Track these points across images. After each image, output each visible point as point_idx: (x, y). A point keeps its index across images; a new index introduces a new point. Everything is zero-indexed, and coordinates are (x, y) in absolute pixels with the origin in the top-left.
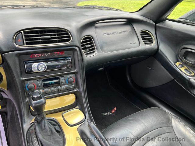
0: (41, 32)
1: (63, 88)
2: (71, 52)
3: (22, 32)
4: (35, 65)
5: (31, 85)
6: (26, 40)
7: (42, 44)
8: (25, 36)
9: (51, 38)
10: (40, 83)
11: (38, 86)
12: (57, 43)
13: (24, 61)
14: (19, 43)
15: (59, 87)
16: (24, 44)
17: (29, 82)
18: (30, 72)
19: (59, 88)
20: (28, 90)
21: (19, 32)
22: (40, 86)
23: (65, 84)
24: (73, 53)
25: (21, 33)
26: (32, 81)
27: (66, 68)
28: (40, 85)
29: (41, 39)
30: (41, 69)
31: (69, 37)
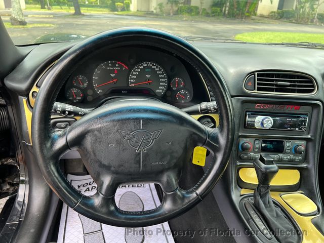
0: (278, 76)
1: (286, 157)
2: (309, 108)
3: (256, 73)
4: (259, 118)
5: (247, 144)
6: (258, 84)
7: (275, 92)
8: (259, 80)
9: (290, 86)
10: (258, 144)
11: (254, 148)
12: (295, 92)
13: (246, 111)
14: (249, 87)
15: (281, 155)
16: (254, 89)
17: (245, 140)
18: (251, 127)
19: (281, 157)
20: (241, 150)
21: (253, 73)
22: (257, 148)
23: (288, 153)
24: (311, 110)
25: (254, 74)
26: (248, 140)
27: (297, 129)
28: (257, 146)
29: (276, 85)
30: (266, 126)
31: (313, 86)
